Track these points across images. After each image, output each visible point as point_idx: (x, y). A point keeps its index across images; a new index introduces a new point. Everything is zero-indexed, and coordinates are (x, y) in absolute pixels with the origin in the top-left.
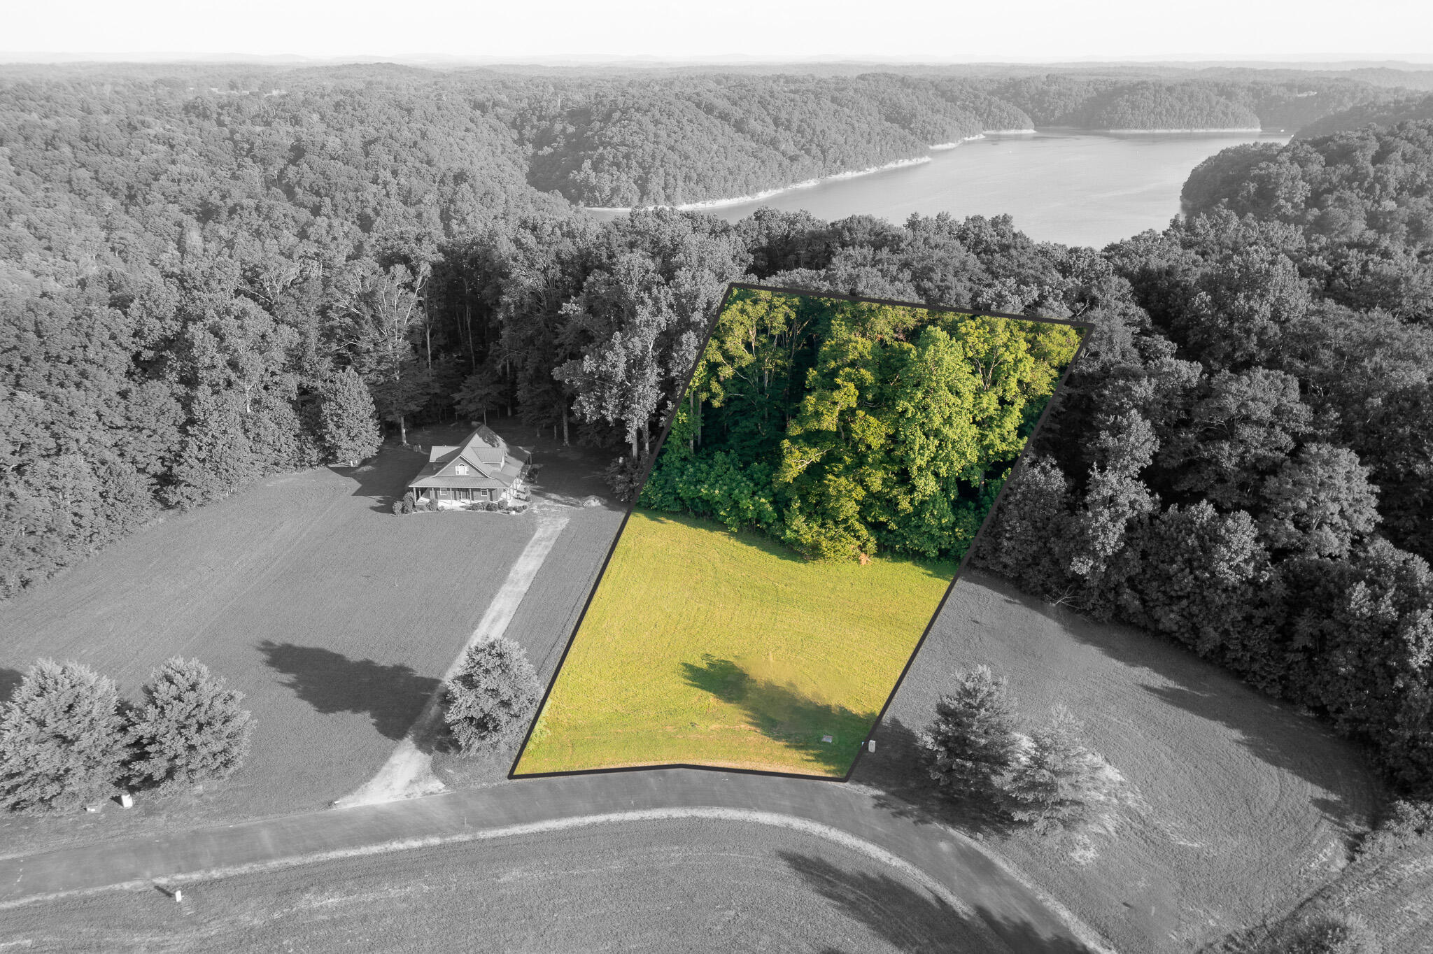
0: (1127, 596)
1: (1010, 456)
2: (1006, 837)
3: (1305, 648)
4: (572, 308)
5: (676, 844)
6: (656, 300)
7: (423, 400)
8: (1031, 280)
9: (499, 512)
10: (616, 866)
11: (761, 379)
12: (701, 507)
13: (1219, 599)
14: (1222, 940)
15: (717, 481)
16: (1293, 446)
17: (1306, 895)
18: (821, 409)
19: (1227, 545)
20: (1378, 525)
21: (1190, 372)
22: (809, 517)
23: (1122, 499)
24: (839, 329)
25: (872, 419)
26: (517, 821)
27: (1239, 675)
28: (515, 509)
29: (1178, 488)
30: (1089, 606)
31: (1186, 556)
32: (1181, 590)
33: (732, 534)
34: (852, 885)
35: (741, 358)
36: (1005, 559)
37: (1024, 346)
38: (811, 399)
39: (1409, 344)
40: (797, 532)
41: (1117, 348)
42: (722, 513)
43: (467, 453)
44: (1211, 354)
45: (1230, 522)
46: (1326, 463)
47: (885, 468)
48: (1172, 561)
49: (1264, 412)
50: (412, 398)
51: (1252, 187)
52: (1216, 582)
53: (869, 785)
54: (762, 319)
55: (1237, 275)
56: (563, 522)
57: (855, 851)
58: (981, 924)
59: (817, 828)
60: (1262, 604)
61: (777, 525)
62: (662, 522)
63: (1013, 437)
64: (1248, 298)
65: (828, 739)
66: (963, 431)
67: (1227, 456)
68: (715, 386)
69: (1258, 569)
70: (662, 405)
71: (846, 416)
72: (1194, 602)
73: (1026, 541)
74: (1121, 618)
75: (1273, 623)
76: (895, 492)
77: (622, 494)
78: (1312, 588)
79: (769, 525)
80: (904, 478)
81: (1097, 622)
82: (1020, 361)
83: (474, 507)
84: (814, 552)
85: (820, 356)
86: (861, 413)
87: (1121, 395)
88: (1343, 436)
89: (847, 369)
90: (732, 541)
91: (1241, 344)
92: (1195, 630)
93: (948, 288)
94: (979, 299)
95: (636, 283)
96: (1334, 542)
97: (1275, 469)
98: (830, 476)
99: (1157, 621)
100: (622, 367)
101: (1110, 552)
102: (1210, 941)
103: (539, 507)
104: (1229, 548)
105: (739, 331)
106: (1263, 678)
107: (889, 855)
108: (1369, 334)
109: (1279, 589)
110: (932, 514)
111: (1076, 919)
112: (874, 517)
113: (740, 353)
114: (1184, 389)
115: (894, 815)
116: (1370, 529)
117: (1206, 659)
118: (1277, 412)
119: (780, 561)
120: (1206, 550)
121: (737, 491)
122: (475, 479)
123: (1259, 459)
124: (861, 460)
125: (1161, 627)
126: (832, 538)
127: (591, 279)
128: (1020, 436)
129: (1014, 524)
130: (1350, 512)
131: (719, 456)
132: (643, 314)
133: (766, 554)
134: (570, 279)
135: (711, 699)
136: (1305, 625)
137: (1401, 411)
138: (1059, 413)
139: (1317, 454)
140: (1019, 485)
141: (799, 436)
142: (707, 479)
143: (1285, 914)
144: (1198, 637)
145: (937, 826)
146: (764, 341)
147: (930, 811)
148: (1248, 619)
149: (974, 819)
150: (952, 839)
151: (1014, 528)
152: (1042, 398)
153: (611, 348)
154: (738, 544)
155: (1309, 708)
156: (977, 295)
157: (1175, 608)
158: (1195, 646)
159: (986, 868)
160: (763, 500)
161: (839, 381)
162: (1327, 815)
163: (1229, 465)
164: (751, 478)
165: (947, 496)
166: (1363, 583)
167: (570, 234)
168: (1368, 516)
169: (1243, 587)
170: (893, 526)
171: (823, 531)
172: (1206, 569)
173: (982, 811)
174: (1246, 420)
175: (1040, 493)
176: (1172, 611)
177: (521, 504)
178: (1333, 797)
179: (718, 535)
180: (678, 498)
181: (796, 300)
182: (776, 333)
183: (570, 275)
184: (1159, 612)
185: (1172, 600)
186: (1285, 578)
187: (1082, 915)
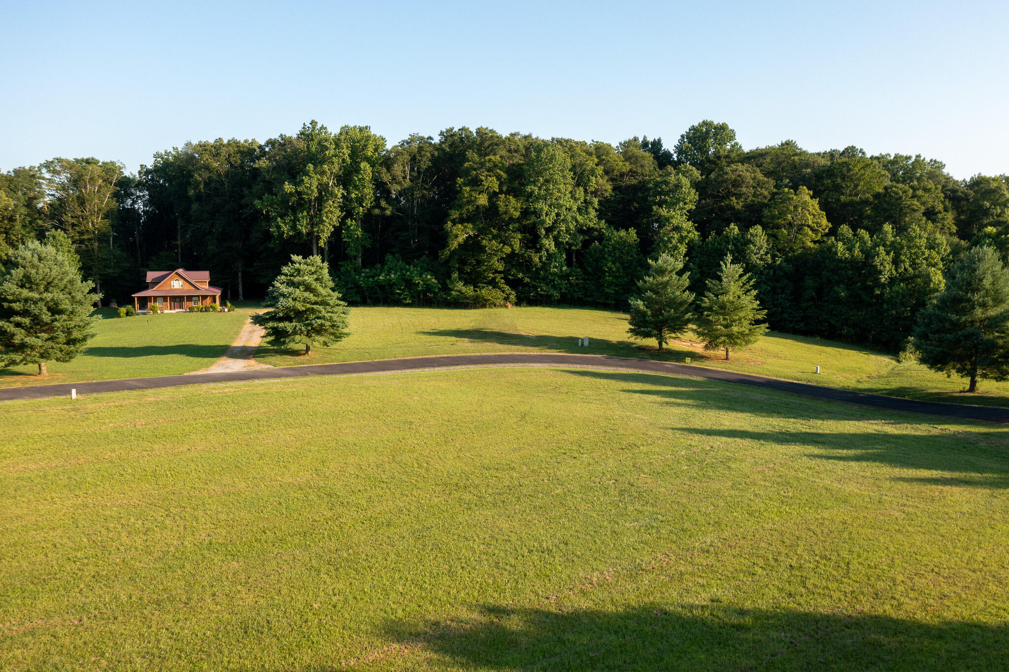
2: (702, 362)
9: (212, 312)
11: (413, 205)
12: (379, 292)
15: (391, 271)
16: (769, 197)
19: (753, 244)
20: (830, 229)
21: (696, 171)
22: (467, 281)
24: (473, 156)
25: (510, 198)
33: (407, 305)
36: (607, 290)
38: (464, 192)
40: (459, 291)
42: (397, 292)
43: (175, 276)
45: (751, 231)
49: (749, 180)
54: (415, 157)
59: (578, 366)
61: (443, 291)
67: (736, 203)
69: (773, 257)
71: (493, 198)
73: (620, 277)
76: (529, 252)
79: (435, 294)
80: (535, 239)
82: (596, 168)
83: (189, 310)
84: (475, 301)
85: (463, 171)
86: (503, 195)
97: (765, 206)
100: (315, 188)
103: (243, 311)
107: (636, 370)
110: (555, 266)
112: (513, 275)
116: (827, 231)
118: (755, 181)
119: (451, 310)
120: (740, 251)
121: (408, 274)
122: (189, 291)
123: (755, 202)
128: (600, 219)
129: (610, 266)
131: (389, 257)
133: (438, 309)
142: (381, 272)
146: (415, 175)
147: (645, 359)
150: (671, 364)
151: (611, 269)
152: (608, 200)
153: (307, 174)
159: (702, 369)
160: (429, 276)
161: (483, 178)
163: (739, 207)
164: (416, 266)
168: (824, 223)
169: (767, 270)
170: (527, 280)
171: (478, 289)
179: (395, 308)
180: (358, 291)
182: (423, 167)
187: (777, 376)
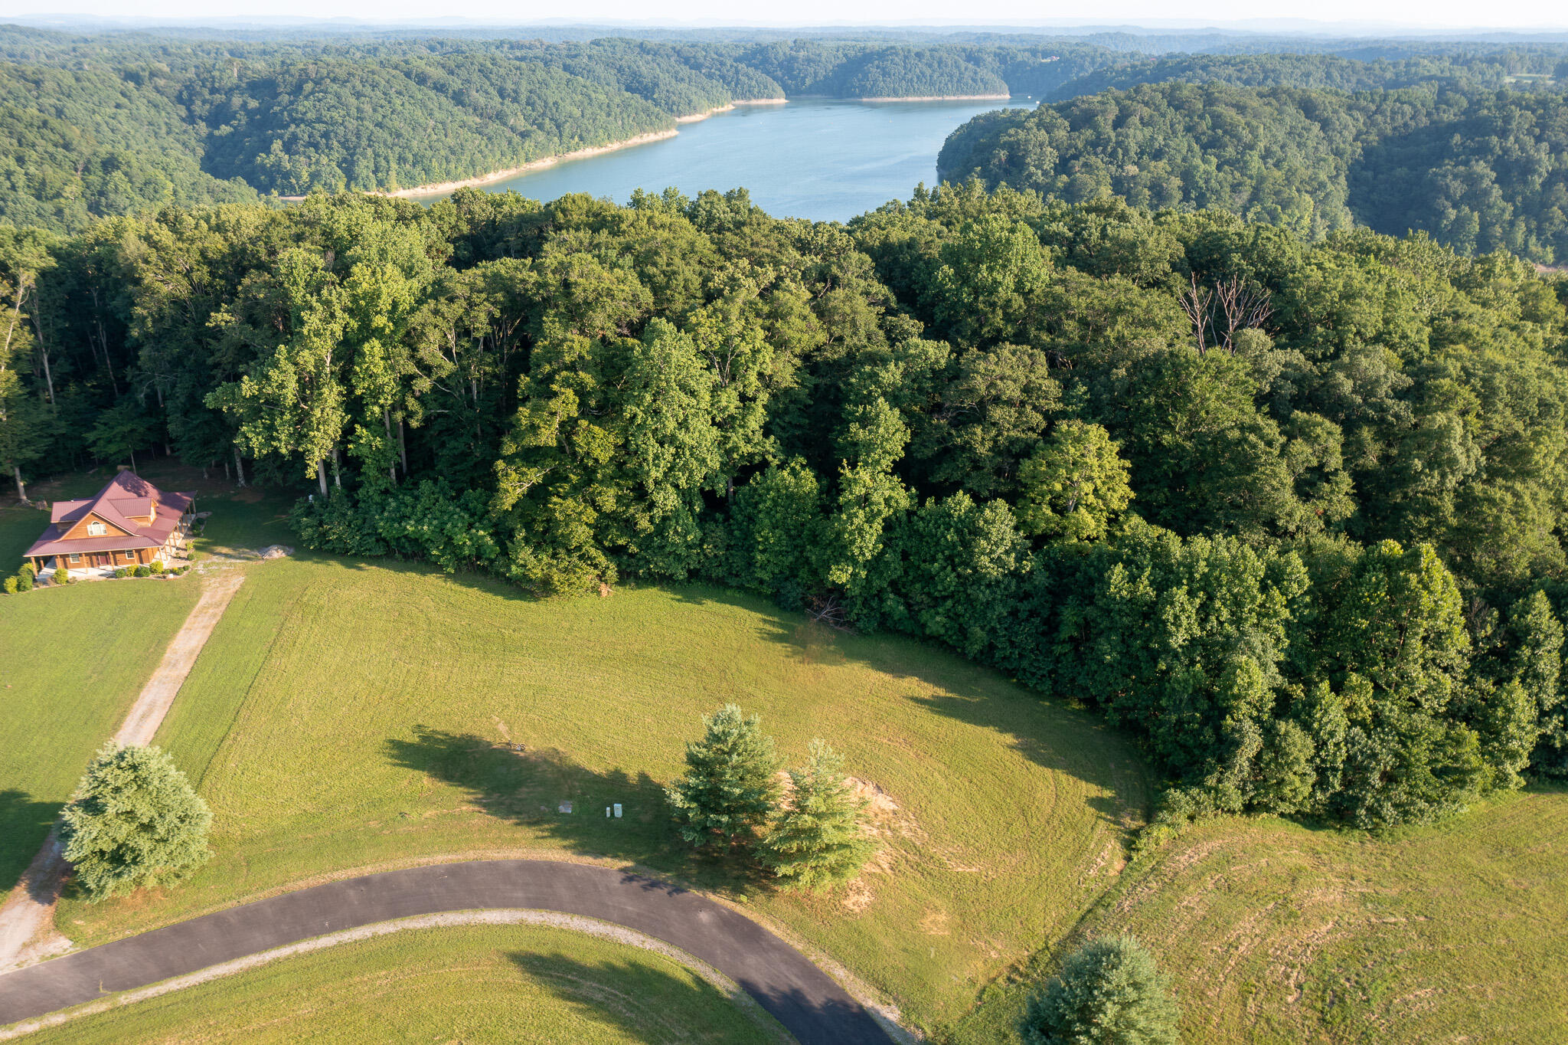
0: (891, 602)
1: (757, 459)
2: (771, 894)
3: (1071, 638)
4: (222, 317)
5: (382, 968)
6: (327, 304)
7: (43, 444)
8: (766, 260)
9: (151, 576)
10: (305, 1009)
11: (469, 389)
12: (409, 550)
13: (983, 595)
14: (1006, 973)
15: (425, 516)
16: (1044, 425)
17: (1086, 907)
18: (537, 421)
19: (986, 536)
20: (1131, 501)
21: (937, 352)
22: (538, 548)
23: (876, 497)
24: (552, 326)
25: (596, 429)
26: (171, 972)
27: (1010, 674)
28: (172, 572)
29: (933, 480)
30: (853, 616)
31: (947, 553)
32: (945, 590)
33: (449, 575)
34: (600, 982)
35: (440, 367)
36: (760, 574)
37: (761, 334)
38: (524, 411)
39: (1148, 311)
40: (524, 566)
41: (862, 332)
42: (435, 552)
43: (102, 506)
44: (958, 332)
45: (987, 511)
46: (1077, 440)
47: (618, 484)
48: (934, 560)
49: (1012, 391)
50: (28, 442)
51: (1003, 154)
52: (978, 578)
53: (615, 856)
54: (461, 318)
55: (978, 245)
56: (236, 582)
57: (603, 939)
58: (748, 1001)
59: (556, 919)
60: (1027, 596)
61: (501, 561)
62: (360, 569)
63: (758, 437)
64: (991, 269)
65: (566, 809)
66: (703, 435)
67: (981, 441)
68: (412, 403)
69: (1018, 560)
70: (348, 431)
71: (568, 428)
72: (958, 601)
73: (781, 552)
74: (887, 627)
75: (1038, 615)
76: (632, 510)
77: (311, 540)
78: (1073, 575)
79: (492, 561)
80: (641, 493)
81: (863, 633)
82: (759, 351)
83: (115, 575)
84: (545, 588)
85: (533, 359)
86: (584, 423)
87: (868, 382)
88: (1091, 412)
89: (564, 373)
90: (449, 584)
91: (987, 319)
92: (963, 631)
93: (674, 273)
94: (710, 284)
95: (302, 284)
96: (1090, 523)
97: (1028, 451)
98: (555, 499)
99: (924, 626)
100: (292, 385)
101: (868, 556)
102: (992, 975)
103: (205, 566)
104: (988, 540)
105: (434, 336)
106: (1033, 674)
107: (641, 937)
108: (1110, 302)
109: (1042, 579)
110: (676, 532)
111: (852, 977)
112: (611, 540)
113: (438, 362)
114: (933, 371)
115: (645, 888)
116: (1124, 506)
117: (976, 661)
118: (1027, 390)
119: (507, 602)
120: (966, 545)
121: (449, 526)
122: (116, 540)
123: (1013, 442)
124: (589, 475)
125: (928, 632)
126: (566, 570)
127: (246, 281)
128: (766, 435)
129: (766, 534)
130: (1103, 490)
131: (425, 486)
132: (313, 321)
133: (489, 596)
134: (223, 282)
135: (425, 781)
136: (1069, 615)
137: (1145, 379)
138: (807, 406)
139: (1068, 432)
140: (768, 490)
141: (516, 455)
142: (413, 513)
143: (1066, 931)
144: (966, 638)
145: (695, 892)
146: (467, 345)
147: (687, 878)
148: (1014, 613)
149: (737, 878)
150: (713, 906)
151: (767, 539)
152: (787, 391)
154: (456, 587)
155: (1080, 700)
156: (707, 280)
157: (940, 610)
158: (963, 648)
159: (751, 934)
160: (481, 533)
161: (555, 387)
162: (1103, 814)
163: (982, 450)
164: (465, 508)
165: (692, 510)
166: (1120, 565)
167: (219, 228)
168: (1121, 494)
169: (1006, 581)
170: (633, 549)
171: (555, 562)
172: (967, 565)
173: (746, 868)
174: (997, 400)
175: (791, 497)
176: (938, 613)
177: (182, 564)
178: (1107, 794)
179: (433, 580)
180: (380, 539)
181: (499, 296)
182: (480, 335)
183: (221, 277)
184: (924, 616)
185: (937, 602)
186: (1047, 567)
187: (858, 971)
